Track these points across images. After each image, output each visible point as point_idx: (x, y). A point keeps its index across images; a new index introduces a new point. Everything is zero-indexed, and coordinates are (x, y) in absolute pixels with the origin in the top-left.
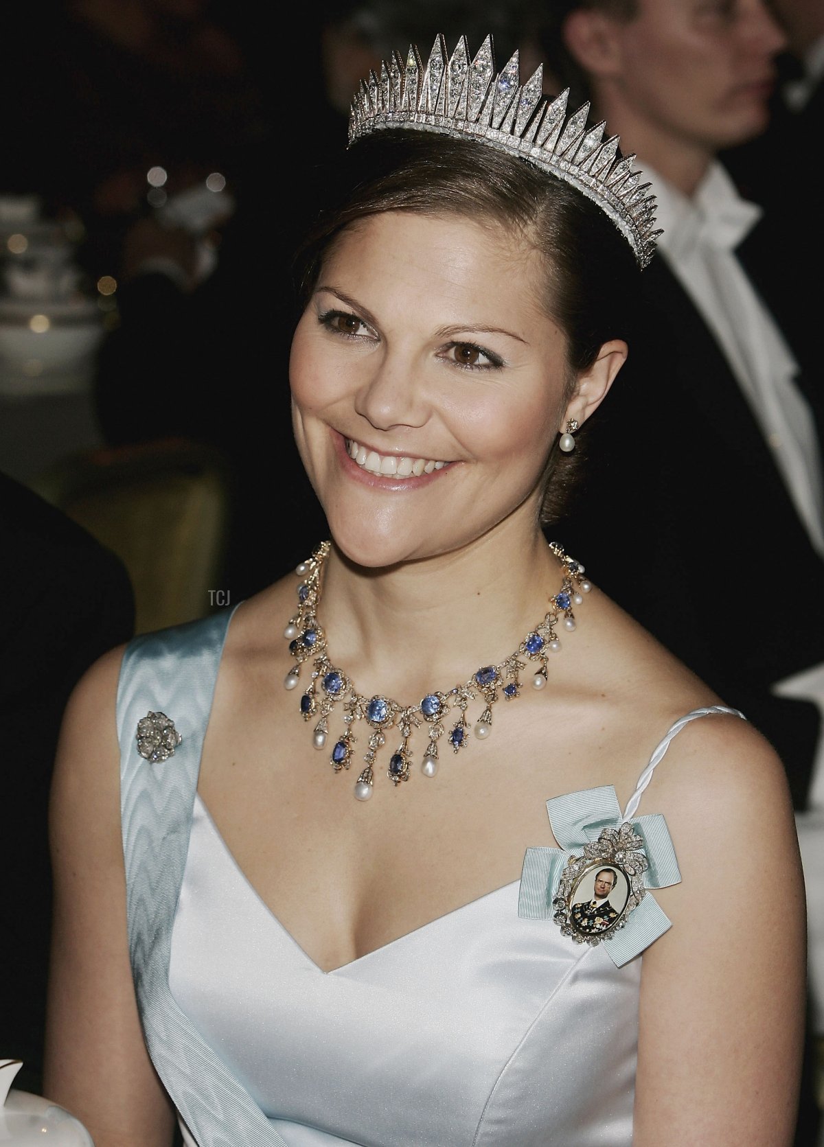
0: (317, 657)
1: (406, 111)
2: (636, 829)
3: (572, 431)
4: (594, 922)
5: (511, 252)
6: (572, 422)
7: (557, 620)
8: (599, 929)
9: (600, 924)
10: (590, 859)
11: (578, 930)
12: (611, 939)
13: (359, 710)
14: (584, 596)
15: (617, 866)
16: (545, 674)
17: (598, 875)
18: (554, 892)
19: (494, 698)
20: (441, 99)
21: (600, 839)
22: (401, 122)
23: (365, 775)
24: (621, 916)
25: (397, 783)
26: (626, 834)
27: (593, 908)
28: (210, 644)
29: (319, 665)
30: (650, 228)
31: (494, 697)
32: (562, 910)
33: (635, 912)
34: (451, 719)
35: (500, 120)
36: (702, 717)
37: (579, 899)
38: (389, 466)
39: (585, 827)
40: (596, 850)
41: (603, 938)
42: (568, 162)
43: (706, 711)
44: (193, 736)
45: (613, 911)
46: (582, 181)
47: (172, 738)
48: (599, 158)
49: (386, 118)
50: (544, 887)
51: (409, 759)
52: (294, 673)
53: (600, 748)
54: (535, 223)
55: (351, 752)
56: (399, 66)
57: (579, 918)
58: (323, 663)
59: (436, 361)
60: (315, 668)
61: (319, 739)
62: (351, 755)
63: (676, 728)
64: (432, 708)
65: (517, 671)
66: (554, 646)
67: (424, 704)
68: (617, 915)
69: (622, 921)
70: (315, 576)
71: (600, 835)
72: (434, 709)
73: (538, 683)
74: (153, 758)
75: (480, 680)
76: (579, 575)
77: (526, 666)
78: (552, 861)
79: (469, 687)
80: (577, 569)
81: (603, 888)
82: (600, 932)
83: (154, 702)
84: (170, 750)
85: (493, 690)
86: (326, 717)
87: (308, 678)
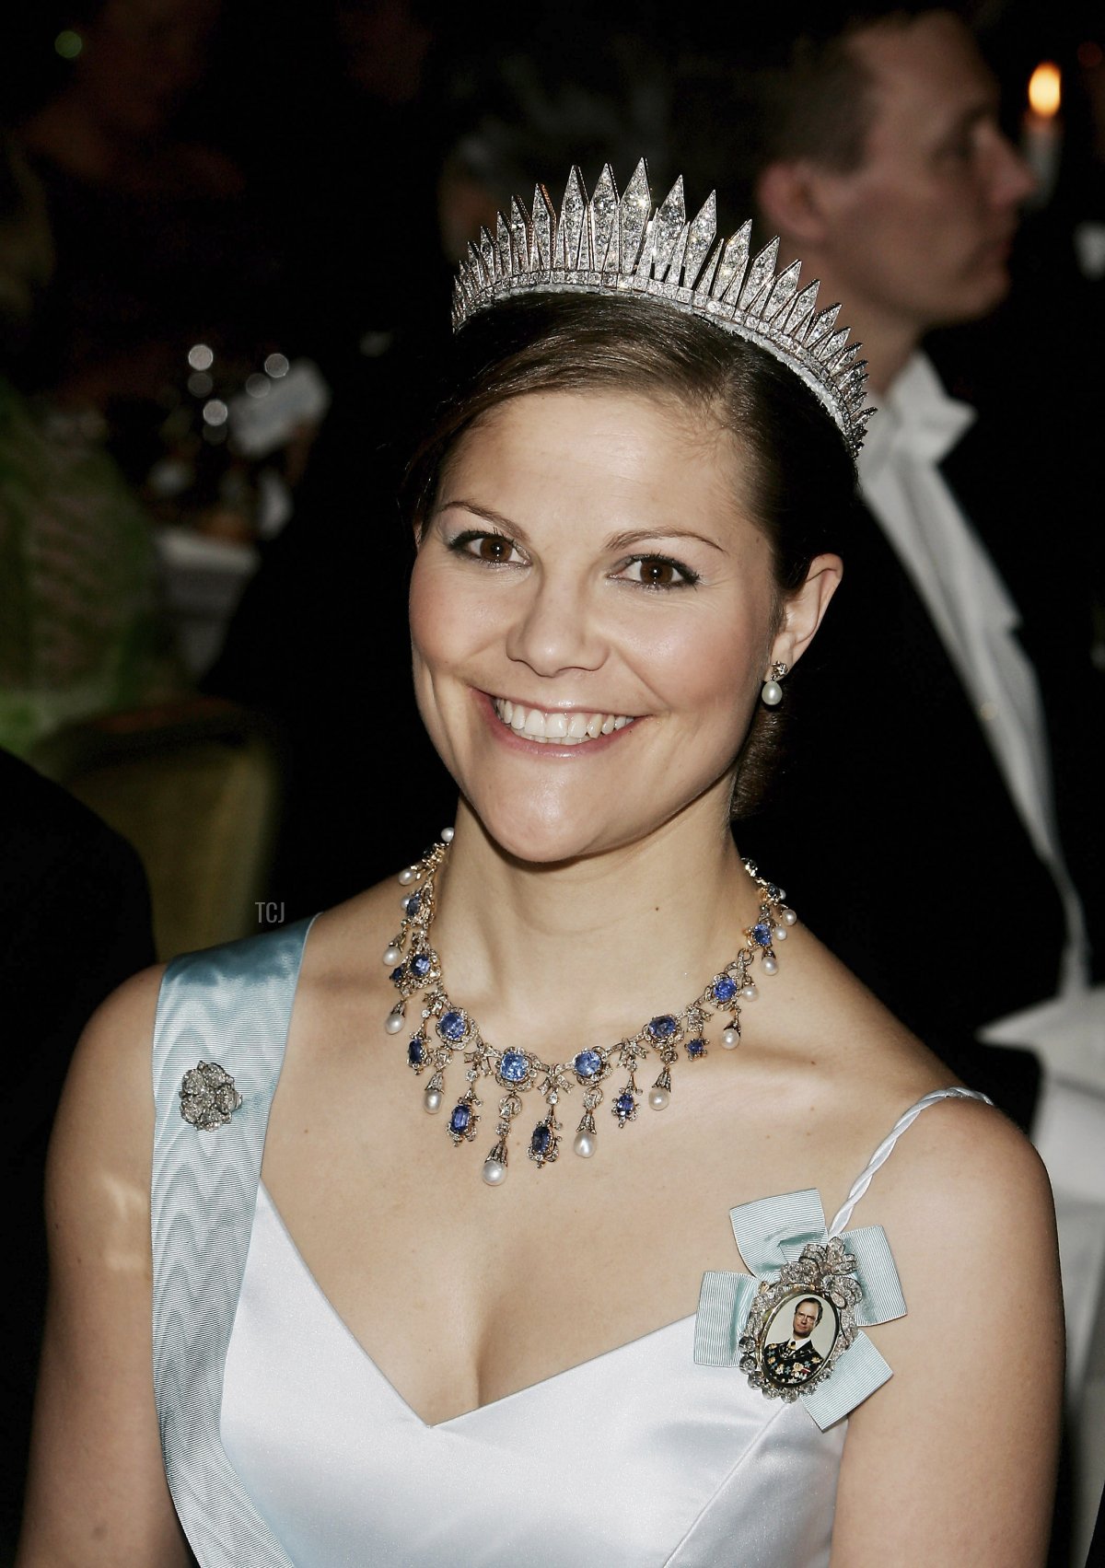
0: (429, 990)
1: (537, 272)
2: (845, 1246)
3: (779, 678)
4: (792, 1369)
5: (696, 434)
6: (779, 666)
7: (752, 958)
8: (798, 1379)
9: (800, 1373)
10: (788, 1285)
11: (772, 1380)
12: (812, 1392)
13: (484, 1065)
14: (785, 927)
15: (821, 1295)
16: (737, 1029)
17: (798, 1306)
18: (739, 1331)
19: (674, 1057)
20: (584, 249)
21: (801, 1258)
22: (531, 286)
23: (498, 1151)
24: (827, 1363)
25: (541, 1164)
26: (835, 1252)
27: (792, 1350)
28: (279, 972)
29: (430, 1000)
30: (860, 405)
31: (672, 1056)
32: (751, 1353)
33: (843, 1359)
34: (615, 1082)
35: (664, 270)
36: (939, 1102)
37: (773, 1339)
38: (557, 728)
39: (782, 1243)
40: (797, 1273)
41: (803, 1392)
42: (757, 318)
43: (943, 1094)
44: (258, 1099)
45: (817, 1355)
46: (774, 342)
47: (230, 1100)
48: (795, 310)
49: (510, 283)
50: (727, 1324)
51: (557, 1133)
52: (399, 1012)
53: (808, 1134)
54: (722, 396)
55: (474, 1119)
56: (522, 215)
57: (773, 1364)
58: (438, 1000)
59: (607, 583)
60: (426, 1005)
61: (433, 1100)
62: (476, 1123)
63: (908, 1120)
64: (589, 1067)
65: (701, 1023)
66: (749, 993)
67: (579, 1060)
68: (823, 1361)
69: (828, 1369)
70: (426, 886)
71: (803, 1253)
72: (593, 1069)
73: (729, 1040)
74: (202, 1123)
75: (656, 1032)
76: (781, 902)
77: (712, 1018)
78: (739, 1289)
79: (640, 1041)
80: (778, 894)
81: (805, 1324)
82: (801, 1383)
83: (205, 1051)
84: (225, 1114)
85: (672, 1046)
86: (441, 1071)
87: (417, 1018)
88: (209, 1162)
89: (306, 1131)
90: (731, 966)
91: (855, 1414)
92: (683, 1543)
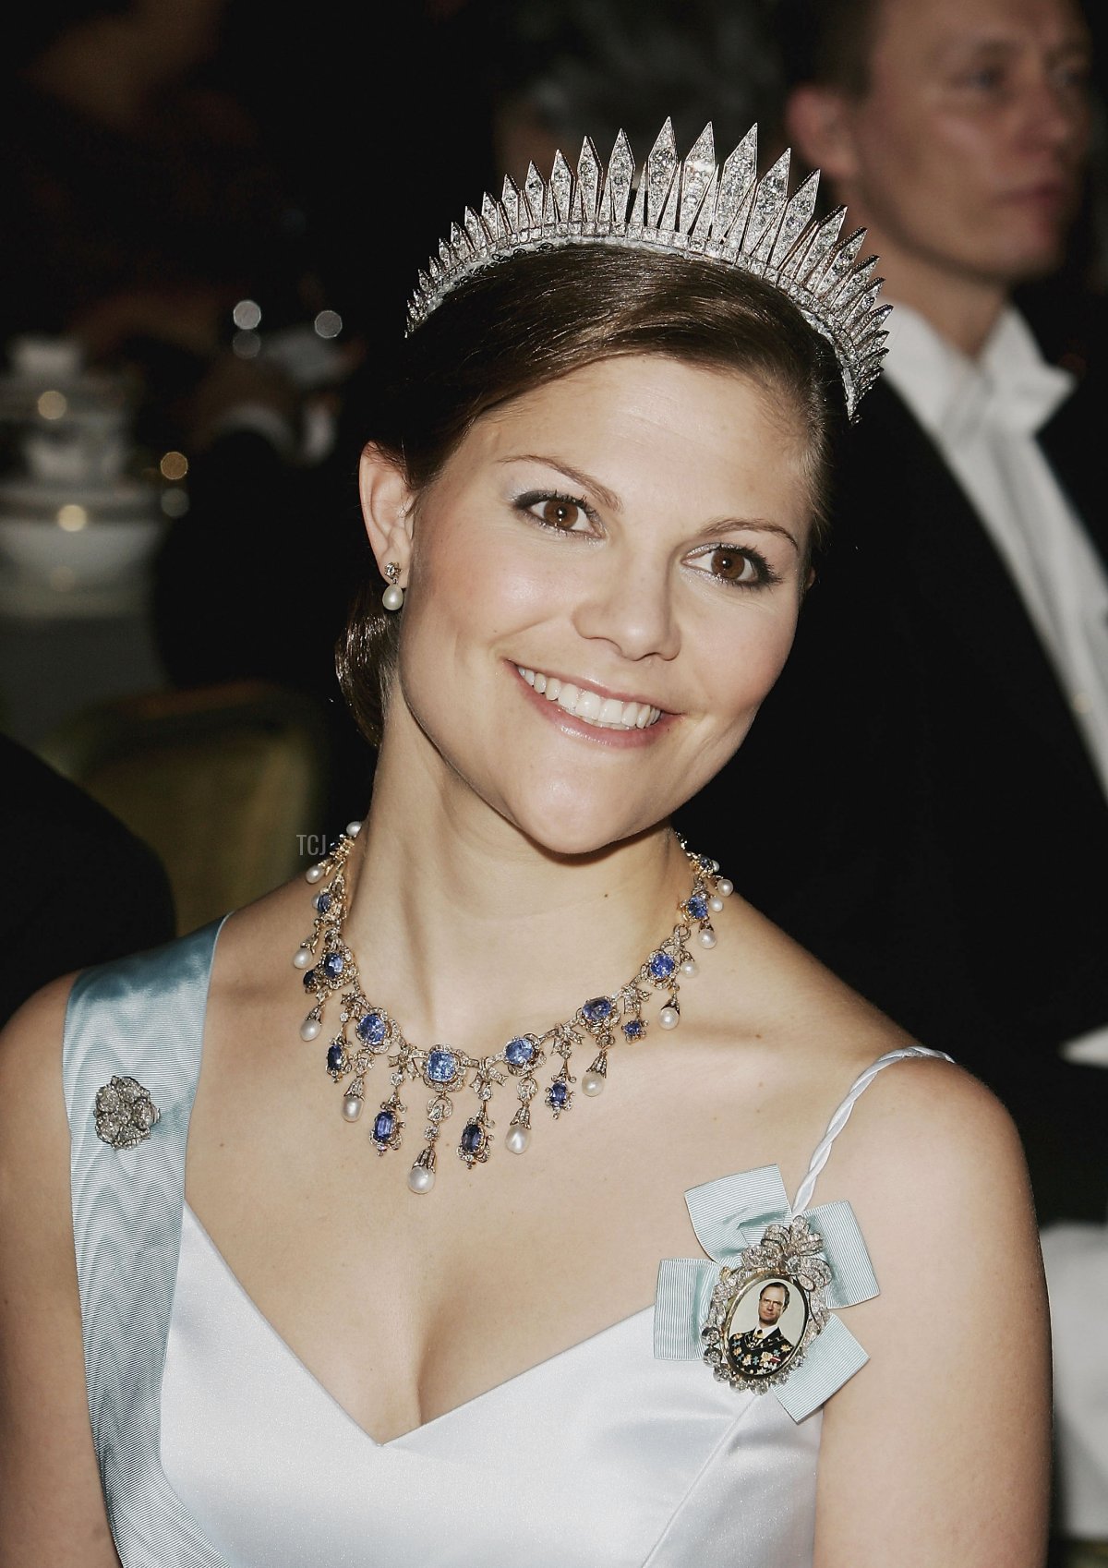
0: (346, 991)
2: (811, 1225)
4: (760, 1359)
7: (689, 933)
8: (768, 1369)
9: (769, 1362)
10: (750, 1270)
11: (738, 1372)
12: (783, 1382)
13: (411, 1067)
14: (722, 897)
15: (787, 1278)
16: (675, 1006)
17: (763, 1292)
18: (701, 1320)
19: (611, 1039)
21: (763, 1240)
23: (425, 1157)
24: (797, 1350)
25: (471, 1164)
26: (800, 1232)
27: (758, 1339)
28: (189, 974)
29: (350, 1002)
31: (609, 1040)
32: (715, 1344)
33: (815, 1343)
34: (547, 1072)
36: (897, 1063)
37: (739, 1326)
39: (742, 1225)
40: (759, 1256)
41: (774, 1383)
43: (901, 1054)
44: (176, 1110)
45: (786, 1342)
47: (147, 1114)
50: (689, 1313)
51: (489, 1132)
52: (315, 1018)
53: (758, 1111)
55: (399, 1125)
57: (739, 1355)
58: (356, 1001)
60: (344, 1007)
61: (352, 1107)
62: (401, 1130)
63: (864, 1082)
64: (520, 1055)
65: (639, 1003)
66: (688, 969)
67: (510, 1050)
68: (793, 1349)
69: (799, 1357)
70: (337, 880)
71: (765, 1235)
72: (525, 1057)
73: (668, 1019)
74: (120, 1141)
75: (590, 1015)
76: (714, 873)
77: (651, 997)
78: (699, 1277)
79: (573, 1026)
80: (712, 866)
81: (771, 1310)
82: (770, 1373)
83: (118, 1063)
84: (144, 1130)
85: (608, 1029)
86: (362, 1076)
87: (335, 1022)
88: (132, 1181)
89: (222, 1145)
90: (667, 942)
91: (830, 1403)
92: (656, 1550)
